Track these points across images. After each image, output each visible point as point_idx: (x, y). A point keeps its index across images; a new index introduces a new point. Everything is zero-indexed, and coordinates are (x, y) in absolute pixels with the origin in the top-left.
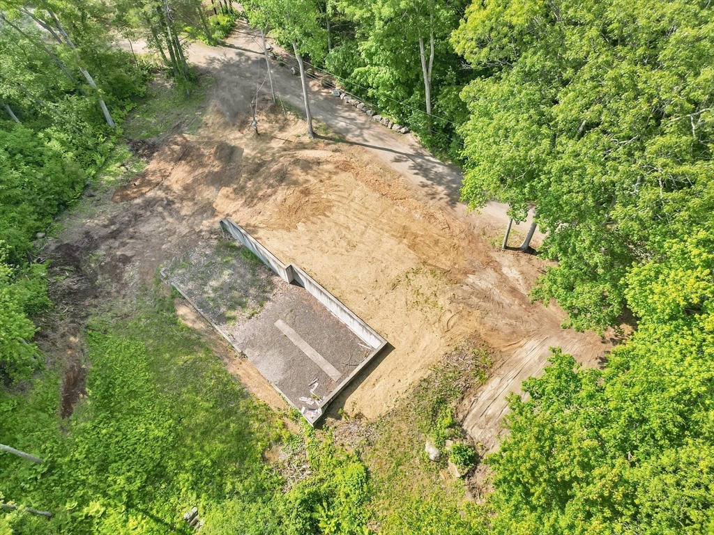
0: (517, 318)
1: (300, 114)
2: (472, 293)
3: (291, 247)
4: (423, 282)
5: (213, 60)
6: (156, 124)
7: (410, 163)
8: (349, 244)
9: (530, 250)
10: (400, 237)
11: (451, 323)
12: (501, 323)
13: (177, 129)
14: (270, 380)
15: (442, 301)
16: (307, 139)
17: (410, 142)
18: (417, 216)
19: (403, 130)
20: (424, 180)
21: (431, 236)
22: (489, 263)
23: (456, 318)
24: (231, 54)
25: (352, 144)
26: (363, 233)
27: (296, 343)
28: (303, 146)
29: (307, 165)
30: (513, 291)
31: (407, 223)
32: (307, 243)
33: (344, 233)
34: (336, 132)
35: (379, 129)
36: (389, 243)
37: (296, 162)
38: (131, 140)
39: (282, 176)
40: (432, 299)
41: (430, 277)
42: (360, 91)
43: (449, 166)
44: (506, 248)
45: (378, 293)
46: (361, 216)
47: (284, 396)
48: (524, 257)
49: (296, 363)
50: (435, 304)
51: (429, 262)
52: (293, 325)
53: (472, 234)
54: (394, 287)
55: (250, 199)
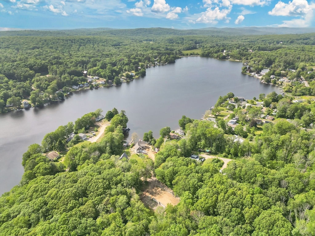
1: (160, 187)
5: (150, 180)
6: (144, 188)
13: (146, 189)
16: (161, 190)
19: (171, 190)
24: (152, 180)
25: (166, 191)
26: (166, 199)
28: (160, 191)
29: (161, 193)
32: (161, 200)
33: (164, 199)
34: (164, 190)
35: (169, 189)
37: (160, 193)
39: (158, 194)
42: (167, 185)
55: (155, 196)
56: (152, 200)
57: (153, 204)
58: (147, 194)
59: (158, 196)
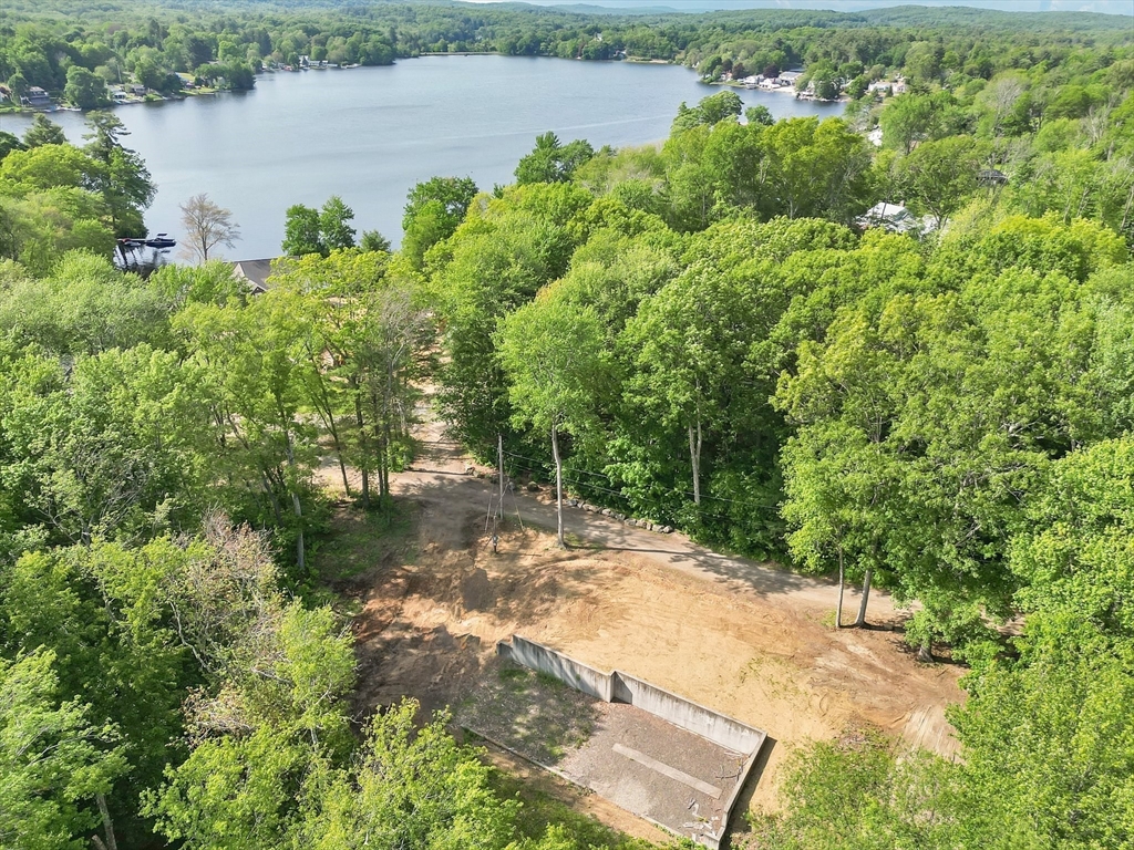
0: (889, 693)
1: (540, 528)
2: (829, 675)
3: (602, 656)
4: (770, 669)
5: (407, 487)
6: (358, 560)
7: (692, 562)
8: (668, 644)
9: (865, 626)
10: (722, 629)
11: (824, 706)
12: (876, 700)
13: (390, 560)
14: (637, 812)
15: (803, 686)
16: (558, 551)
17: (681, 541)
18: (730, 606)
19: (667, 529)
20: (716, 575)
21: (755, 625)
22: (831, 644)
23: (826, 700)
25: (620, 550)
26: (678, 632)
27: (649, 766)
28: (560, 559)
29: (579, 575)
30: (870, 667)
31: (721, 615)
32: (619, 648)
33: (656, 633)
34: (594, 542)
35: (640, 533)
36: (714, 637)
37: (567, 573)
38: (329, 582)
39: (553, 588)
40: (790, 686)
41: (777, 665)
43: (738, 560)
44: (841, 627)
45: (729, 688)
46: (666, 614)
47: (663, 826)
48: (865, 634)
49: (658, 786)
50: (797, 691)
51: (768, 650)
52: (635, 746)
53: (796, 619)
54: (743, 680)
55: (527, 618)
56: (506, 666)
57: (534, 711)
58: (424, 614)
59: (563, 606)
